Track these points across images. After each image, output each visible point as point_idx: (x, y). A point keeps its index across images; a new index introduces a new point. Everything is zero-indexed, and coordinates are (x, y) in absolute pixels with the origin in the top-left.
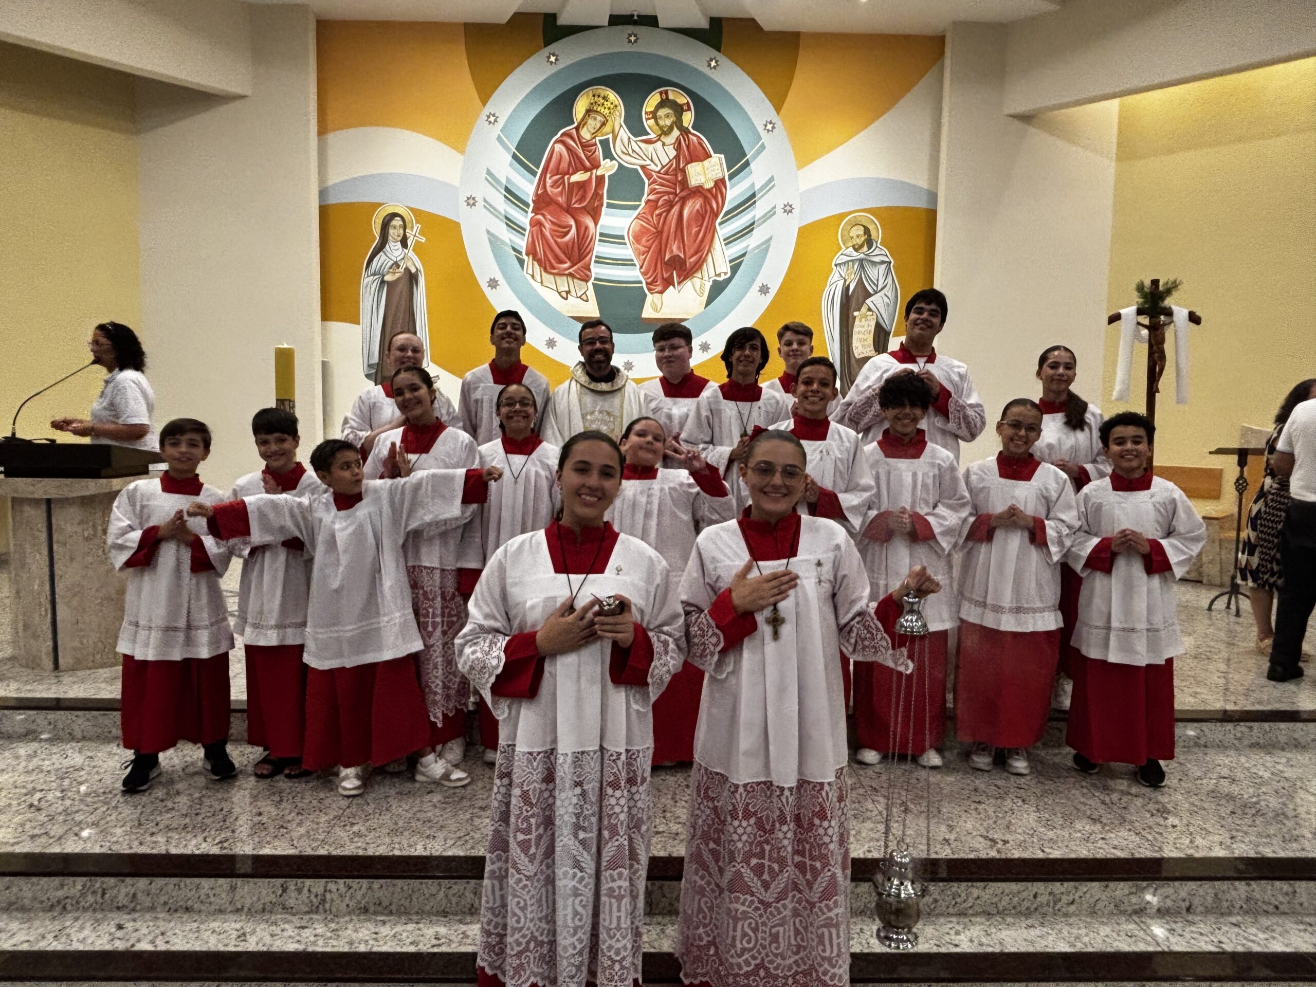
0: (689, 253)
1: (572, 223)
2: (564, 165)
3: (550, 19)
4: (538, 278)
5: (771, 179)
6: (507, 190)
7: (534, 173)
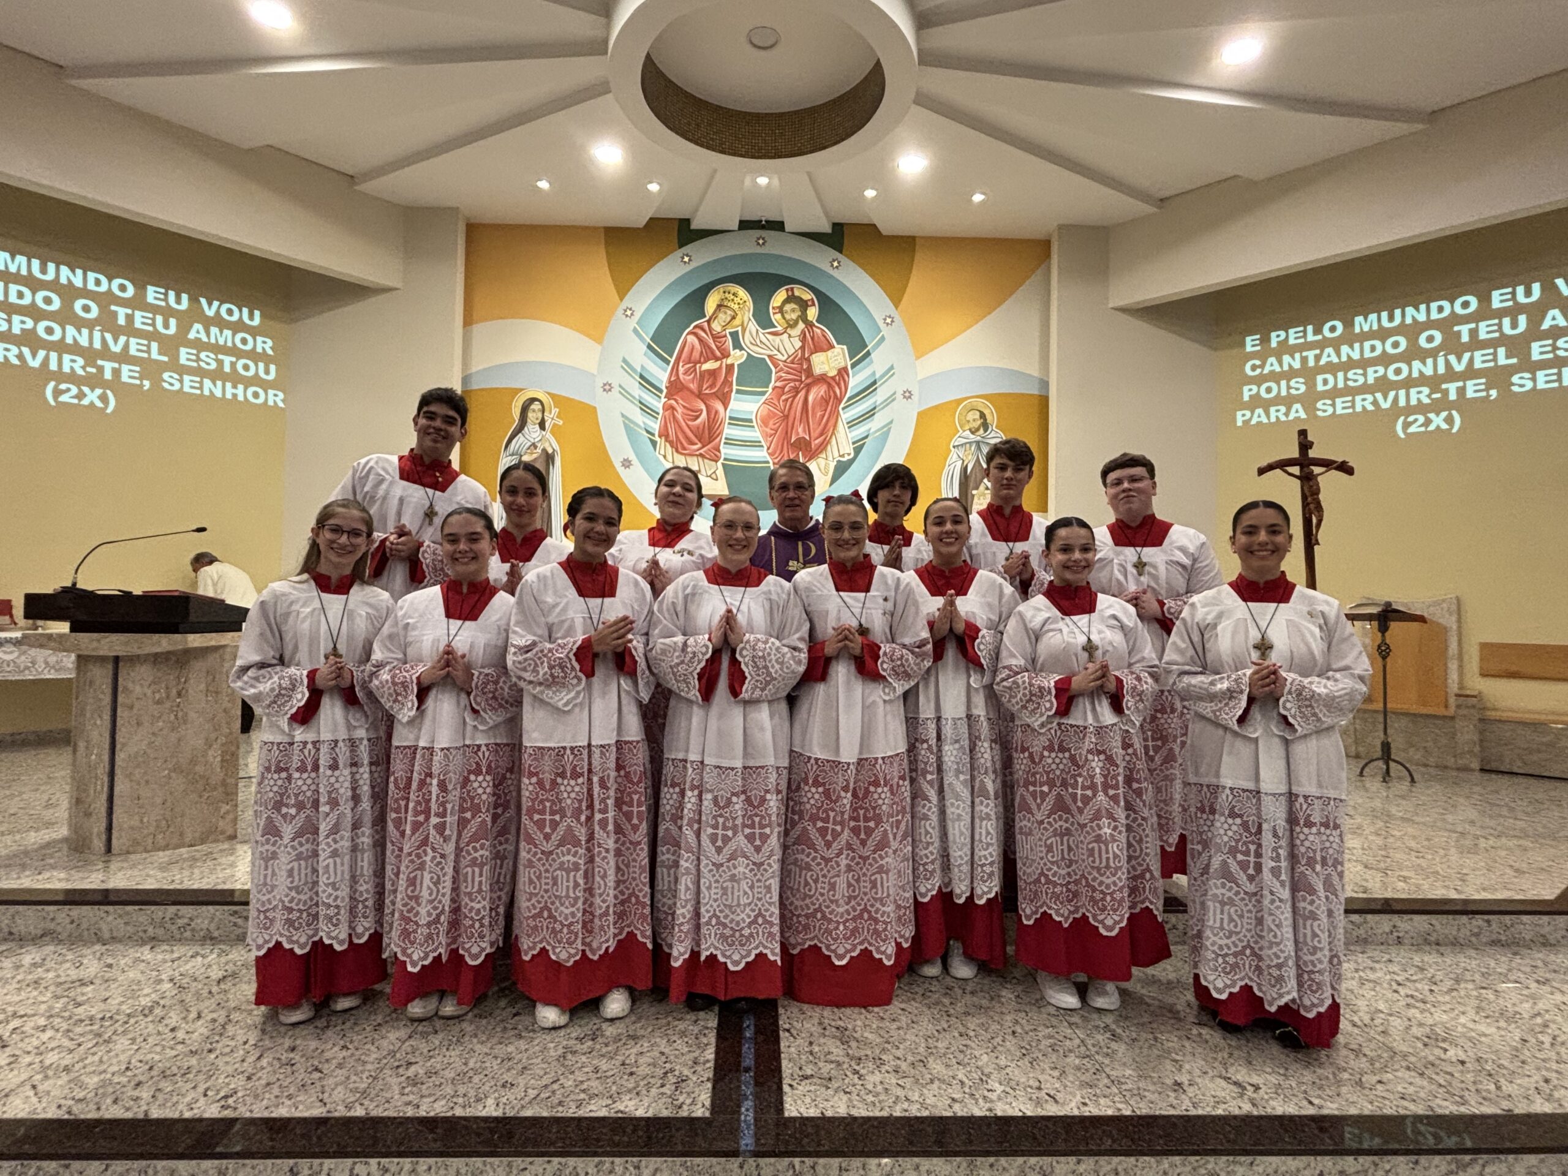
0: (814, 435)
1: (703, 407)
2: (696, 355)
3: (685, 223)
4: (670, 458)
5: (892, 368)
6: (642, 377)
7: (667, 362)
